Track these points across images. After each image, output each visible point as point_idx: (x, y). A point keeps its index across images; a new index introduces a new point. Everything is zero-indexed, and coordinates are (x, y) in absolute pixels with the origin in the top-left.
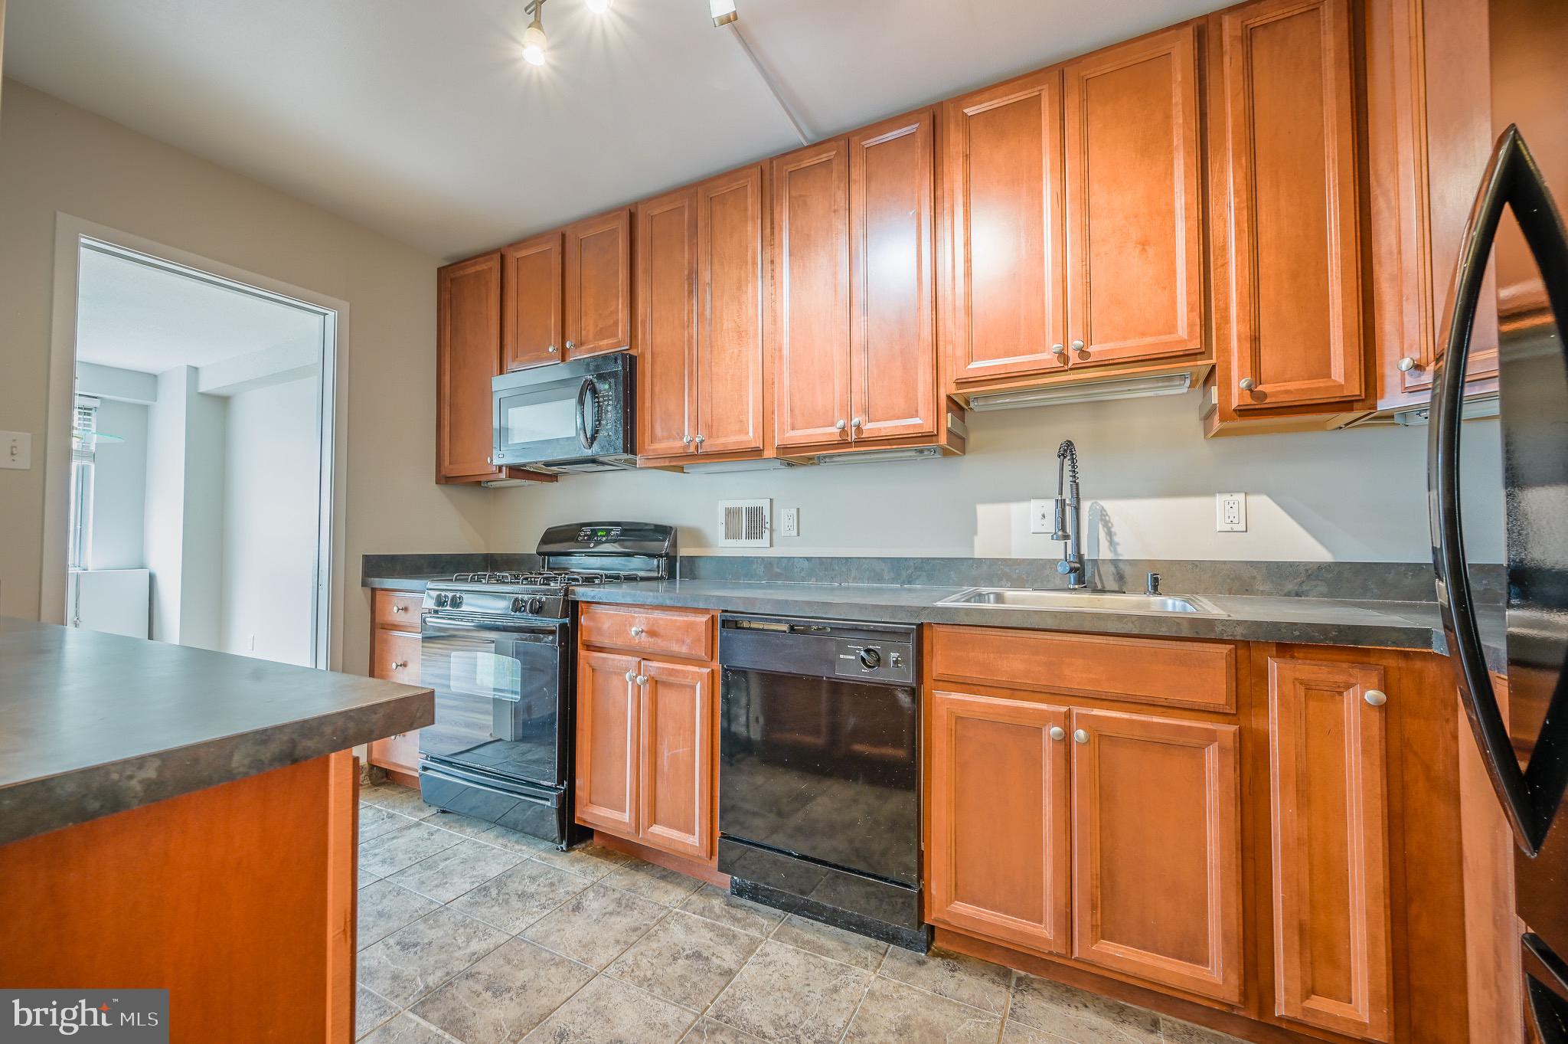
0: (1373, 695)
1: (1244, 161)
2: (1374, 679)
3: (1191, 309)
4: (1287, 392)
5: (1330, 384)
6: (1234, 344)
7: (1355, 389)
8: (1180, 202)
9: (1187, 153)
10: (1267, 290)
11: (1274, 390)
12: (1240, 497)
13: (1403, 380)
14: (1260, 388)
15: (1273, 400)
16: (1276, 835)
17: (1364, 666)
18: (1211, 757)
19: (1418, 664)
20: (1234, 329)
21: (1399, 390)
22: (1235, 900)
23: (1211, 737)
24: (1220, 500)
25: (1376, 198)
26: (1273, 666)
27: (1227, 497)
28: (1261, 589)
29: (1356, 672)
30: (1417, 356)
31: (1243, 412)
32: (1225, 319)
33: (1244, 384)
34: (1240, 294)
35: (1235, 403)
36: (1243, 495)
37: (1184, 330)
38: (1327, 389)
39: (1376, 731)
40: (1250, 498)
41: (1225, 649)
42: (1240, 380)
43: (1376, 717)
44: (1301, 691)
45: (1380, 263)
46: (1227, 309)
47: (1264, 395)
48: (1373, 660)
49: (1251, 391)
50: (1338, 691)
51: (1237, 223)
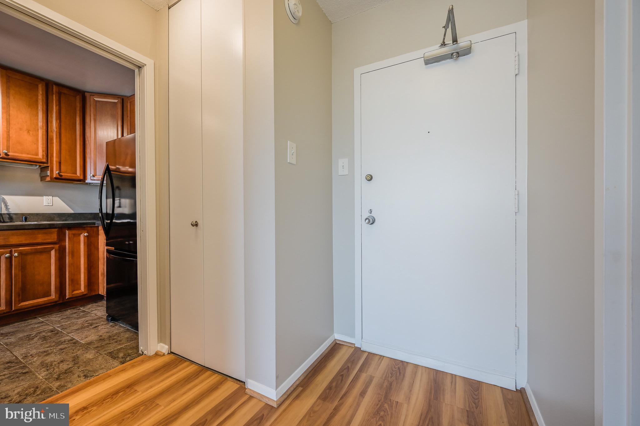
0: (86, 234)
1: (58, 121)
2: (86, 232)
3: (43, 151)
4: (67, 176)
5: (76, 176)
6: (55, 162)
7: (82, 178)
8: (40, 124)
9: (43, 113)
10: (63, 152)
11: (65, 175)
12: (51, 197)
13: (91, 178)
14: (61, 174)
15: (64, 177)
16: (67, 264)
17: (85, 230)
18: (53, 253)
19: (93, 228)
20: (55, 159)
21: (90, 179)
22: (58, 280)
23: (52, 248)
24: (45, 197)
25: (87, 141)
26: (67, 232)
27: (47, 197)
28: (56, 219)
29: (83, 231)
30: (93, 174)
31: (56, 178)
32: (52, 156)
33: (57, 172)
34: (56, 151)
35: (54, 176)
36: (52, 197)
37: (40, 155)
38: (76, 177)
39: (86, 241)
40: (53, 198)
41: (56, 230)
42: (56, 171)
43: (86, 238)
44: (73, 236)
45: (87, 154)
46: (53, 154)
47: (61, 176)
48: (86, 229)
49: (59, 174)
50: (79, 235)
51: (56, 135)
